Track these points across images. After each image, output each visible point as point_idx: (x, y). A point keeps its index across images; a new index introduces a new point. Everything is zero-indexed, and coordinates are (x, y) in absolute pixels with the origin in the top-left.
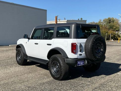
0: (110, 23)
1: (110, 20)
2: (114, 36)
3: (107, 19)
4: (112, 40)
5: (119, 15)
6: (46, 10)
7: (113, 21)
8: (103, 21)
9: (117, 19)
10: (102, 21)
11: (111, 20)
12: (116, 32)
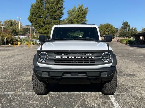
0: (11, 25)
2: (12, 40)
3: (8, 20)
4: (10, 45)
5: (18, 17)
8: (4, 23)
10: (2, 23)
11: (13, 23)
12: (14, 36)
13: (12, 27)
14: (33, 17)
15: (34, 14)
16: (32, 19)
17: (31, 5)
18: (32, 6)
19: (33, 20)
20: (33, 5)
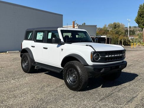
0: (115, 28)
1: (116, 26)
2: (125, 41)
3: (113, 24)
6: (62, 15)
7: (119, 26)
8: (109, 26)
9: (123, 24)
10: (107, 26)
13: (115, 30)
14: (141, 18)
15: (142, 14)
16: (139, 20)
17: (139, 6)
18: (140, 8)
19: (141, 21)
20: (141, 6)
